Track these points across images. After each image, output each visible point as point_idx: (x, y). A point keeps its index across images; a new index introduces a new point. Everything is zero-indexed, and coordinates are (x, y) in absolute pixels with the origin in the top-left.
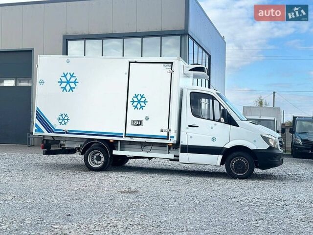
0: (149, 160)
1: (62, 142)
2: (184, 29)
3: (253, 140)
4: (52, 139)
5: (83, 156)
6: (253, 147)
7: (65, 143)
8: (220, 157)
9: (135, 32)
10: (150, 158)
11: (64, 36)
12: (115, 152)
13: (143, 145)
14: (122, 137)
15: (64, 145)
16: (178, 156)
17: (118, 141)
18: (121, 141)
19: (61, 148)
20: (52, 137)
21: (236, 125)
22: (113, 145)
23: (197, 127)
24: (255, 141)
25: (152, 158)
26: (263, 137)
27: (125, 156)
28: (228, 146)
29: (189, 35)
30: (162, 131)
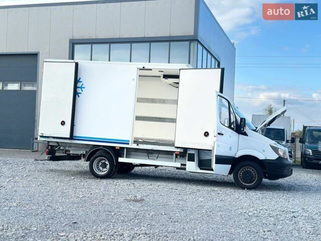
0: (156, 168)
1: (67, 148)
2: (193, 34)
3: (262, 150)
4: (56, 144)
5: (88, 162)
6: (261, 157)
7: (70, 149)
8: (230, 166)
9: (143, 36)
10: (156, 166)
11: (70, 40)
12: (121, 160)
13: (149, 153)
14: (128, 144)
15: (69, 151)
16: (185, 165)
17: (124, 148)
18: (127, 148)
19: (66, 154)
20: (57, 142)
21: (247, 135)
22: (119, 152)
24: (264, 151)
25: (158, 166)
26: (272, 147)
27: (131, 164)
28: (237, 156)
29: (198, 41)
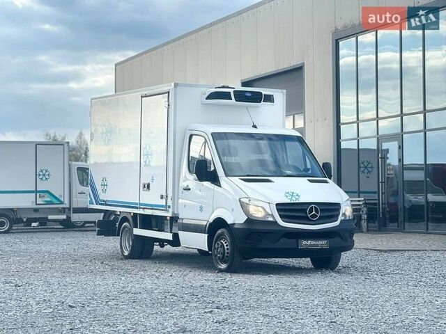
8: (207, 235)
17: (137, 215)
21: (220, 186)
23: (190, 189)
24: (233, 210)
26: (242, 203)
28: (211, 221)
30: (162, 197)
